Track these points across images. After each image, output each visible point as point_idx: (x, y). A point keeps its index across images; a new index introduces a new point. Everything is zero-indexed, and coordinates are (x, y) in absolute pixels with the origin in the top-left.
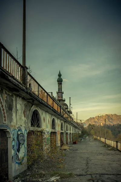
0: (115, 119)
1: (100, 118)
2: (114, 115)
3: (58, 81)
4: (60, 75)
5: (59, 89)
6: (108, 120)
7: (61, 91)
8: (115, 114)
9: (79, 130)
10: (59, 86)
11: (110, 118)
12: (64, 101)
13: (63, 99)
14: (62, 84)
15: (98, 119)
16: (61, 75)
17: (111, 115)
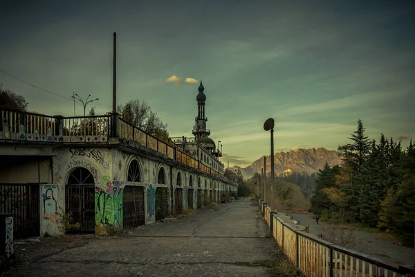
0: (321, 159)
1: (286, 158)
2: (319, 149)
3: (198, 100)
4: (201, 89)
5: (199, 112)
6: (306, 162)
7: (204, 116)
8: (322, 148)
9: (232, 187)
10: (199, 108)
11: (309, 157)
12: (209, 134)
13: (207, 131)
14: (204, 104)
15: (281, 161)
16: (203, 89)
17: (313, 151)
